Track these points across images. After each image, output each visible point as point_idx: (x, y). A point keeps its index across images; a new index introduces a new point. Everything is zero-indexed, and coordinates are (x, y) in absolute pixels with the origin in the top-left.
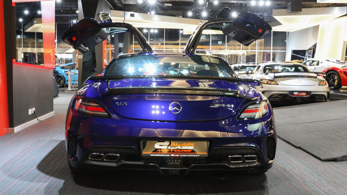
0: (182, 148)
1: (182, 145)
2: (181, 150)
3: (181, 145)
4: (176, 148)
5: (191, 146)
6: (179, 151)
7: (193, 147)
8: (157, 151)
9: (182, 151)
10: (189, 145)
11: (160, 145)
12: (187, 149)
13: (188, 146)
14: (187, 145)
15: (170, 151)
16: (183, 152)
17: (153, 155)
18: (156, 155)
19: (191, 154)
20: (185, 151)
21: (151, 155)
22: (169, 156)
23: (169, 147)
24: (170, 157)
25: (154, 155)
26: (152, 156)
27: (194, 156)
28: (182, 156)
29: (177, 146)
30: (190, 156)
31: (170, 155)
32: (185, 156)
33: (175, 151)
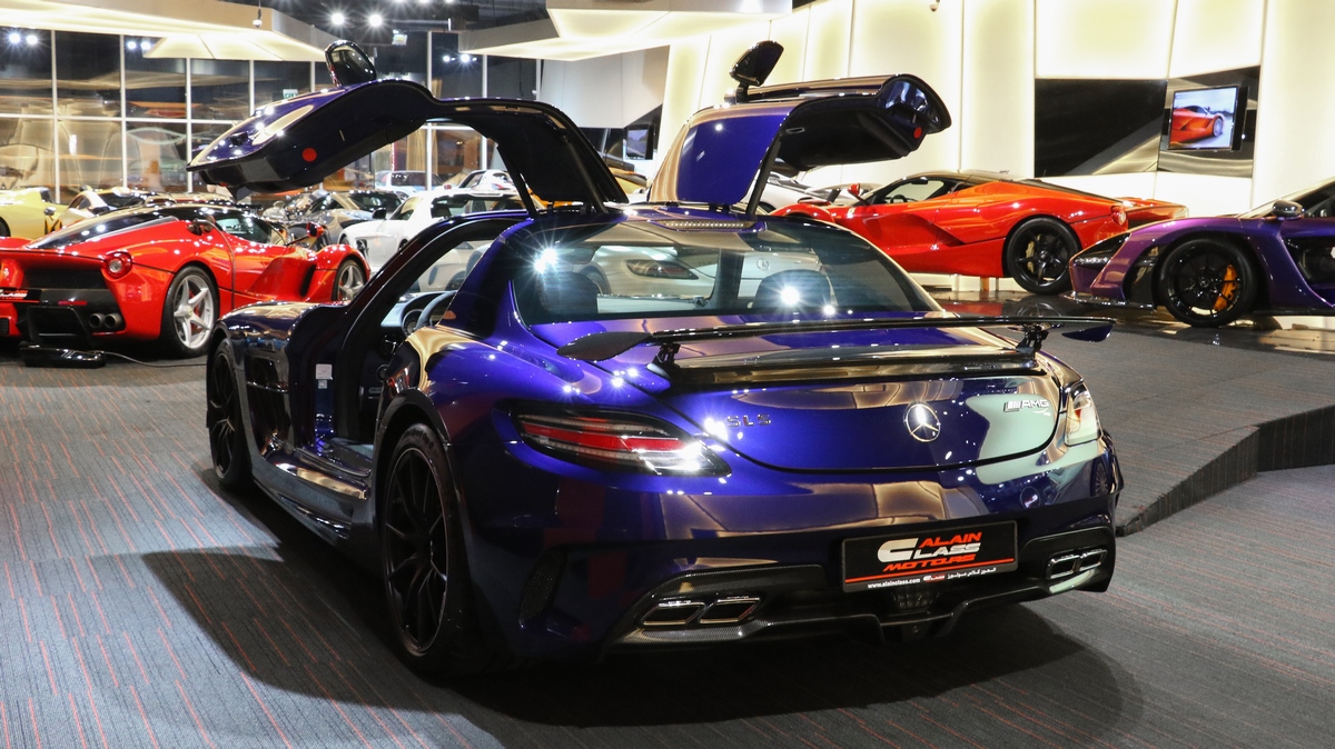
0: (951, 553)
1: (952, 542)
2: (948, 557)
3: (947, 543)
4: (935, 554)
5: (973, 541)
6: (943, 561)
7: (979, 544)
8: (886, 570)
9: (951, 561)
10: (970, 540)
11: (892, 551)
12: (963, 555)
13: (967, 543)
14: (962, 538)
15: (919, 567)
16: (955, 564)
17: (874, 586)
18: (886, 584)
19: (976, 568)
20: (959, 559)
21: (870, 586)
22: (918, 581)
23: (918, 552)
24: (923, 584)
25: (879, 585)
26: (873, 589)
27: (984, 572)
28: (952, 576)
29: (936, 548)
30: (974, 573)
31: (922, 579)
32: (959, 575)
33: (934, 563)
